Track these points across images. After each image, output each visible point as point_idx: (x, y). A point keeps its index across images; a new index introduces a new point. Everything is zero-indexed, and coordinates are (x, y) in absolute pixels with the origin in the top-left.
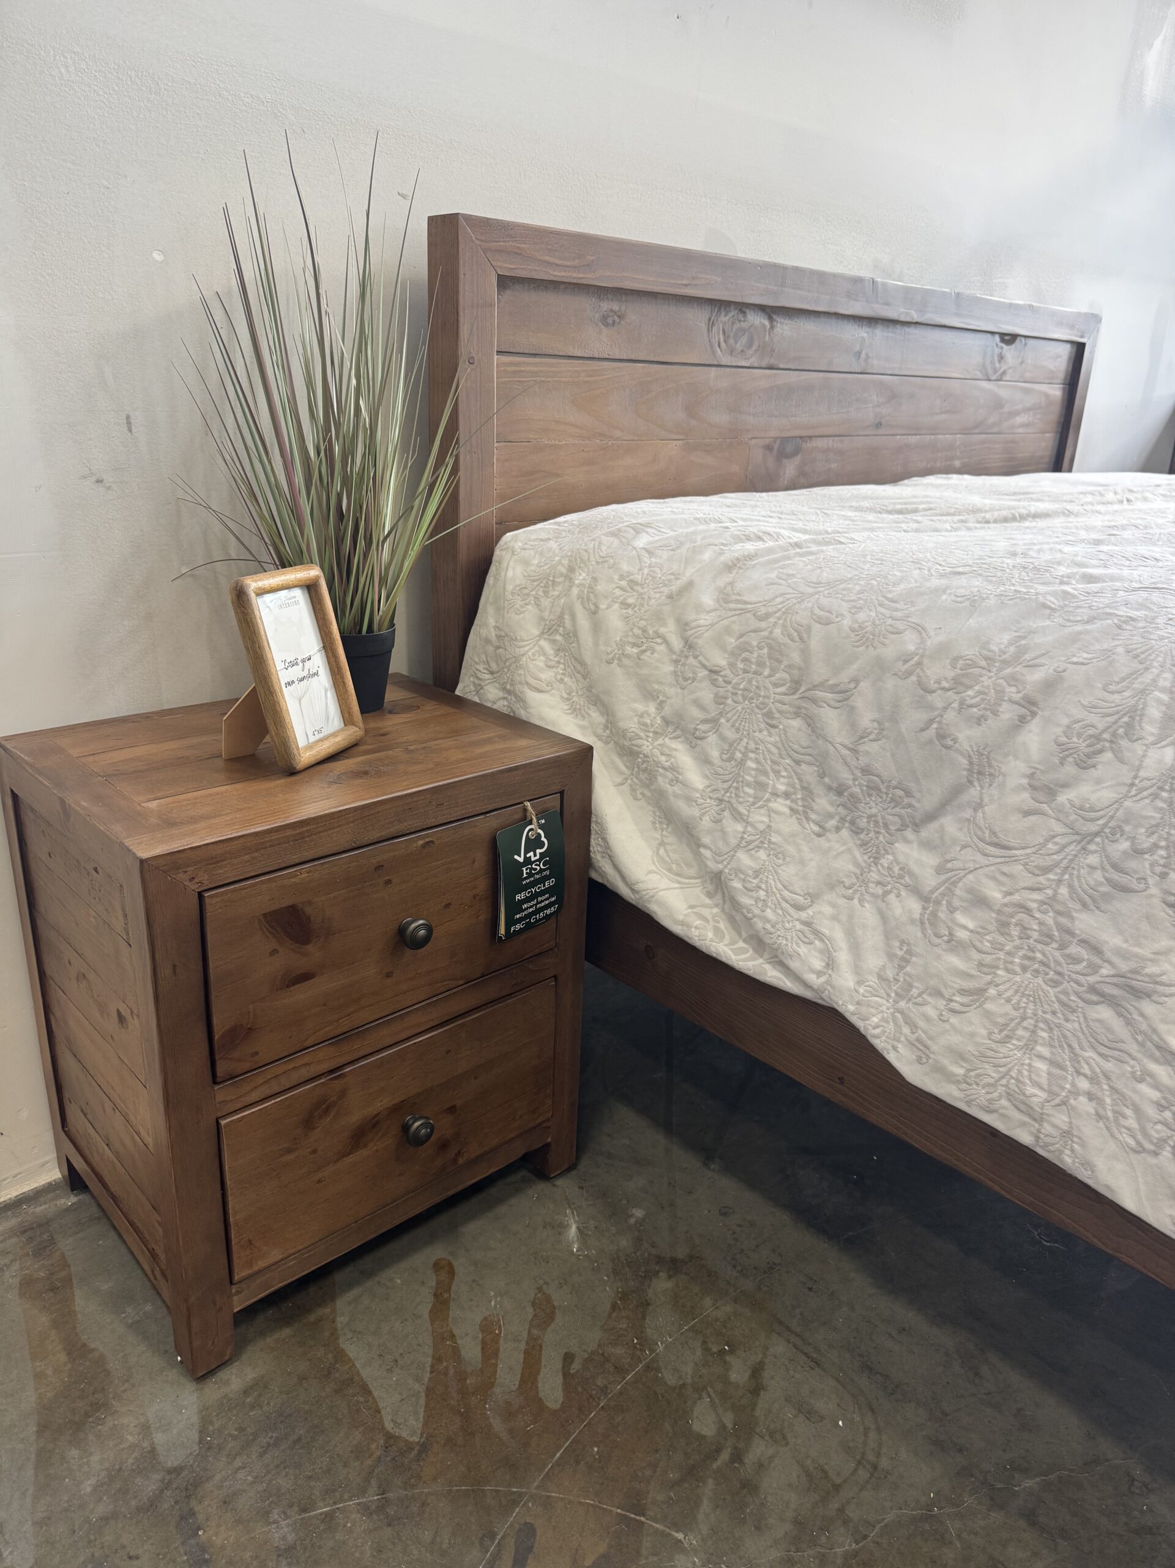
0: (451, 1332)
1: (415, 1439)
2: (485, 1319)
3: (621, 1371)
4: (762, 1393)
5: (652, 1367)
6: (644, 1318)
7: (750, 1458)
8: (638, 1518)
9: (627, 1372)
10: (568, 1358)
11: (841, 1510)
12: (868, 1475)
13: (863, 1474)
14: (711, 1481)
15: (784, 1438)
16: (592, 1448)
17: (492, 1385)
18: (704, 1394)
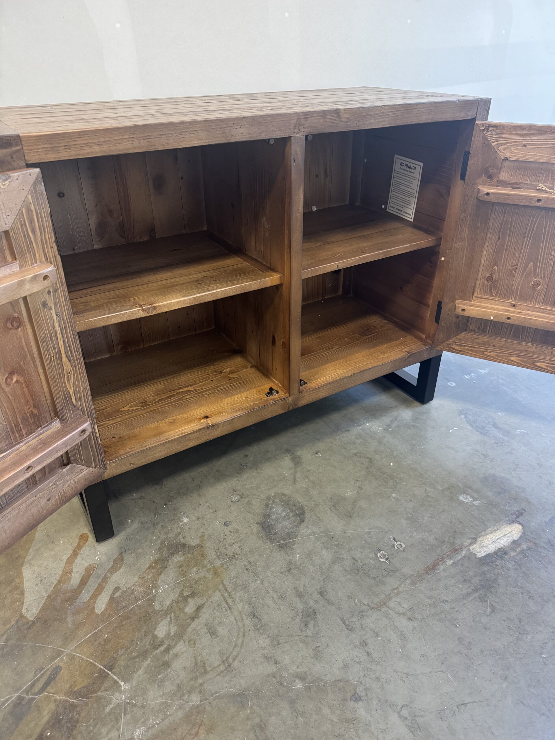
0: (72, 570)
1: (32, 619)
2: (90, 565)
3: (136, 599)
4: (196, 619)
5: (152, 600)
6: (160, 574)
7: (172, 652)
8: (108, 672)
9: (140, 600)
10: (117, 589)
11: (201, 685)
12: (224, 668)
13: (222, 668)
14: (150, 659)
15: (194, 644)
16: (105, 635)
17: (77, 598)
18: (169, 617)
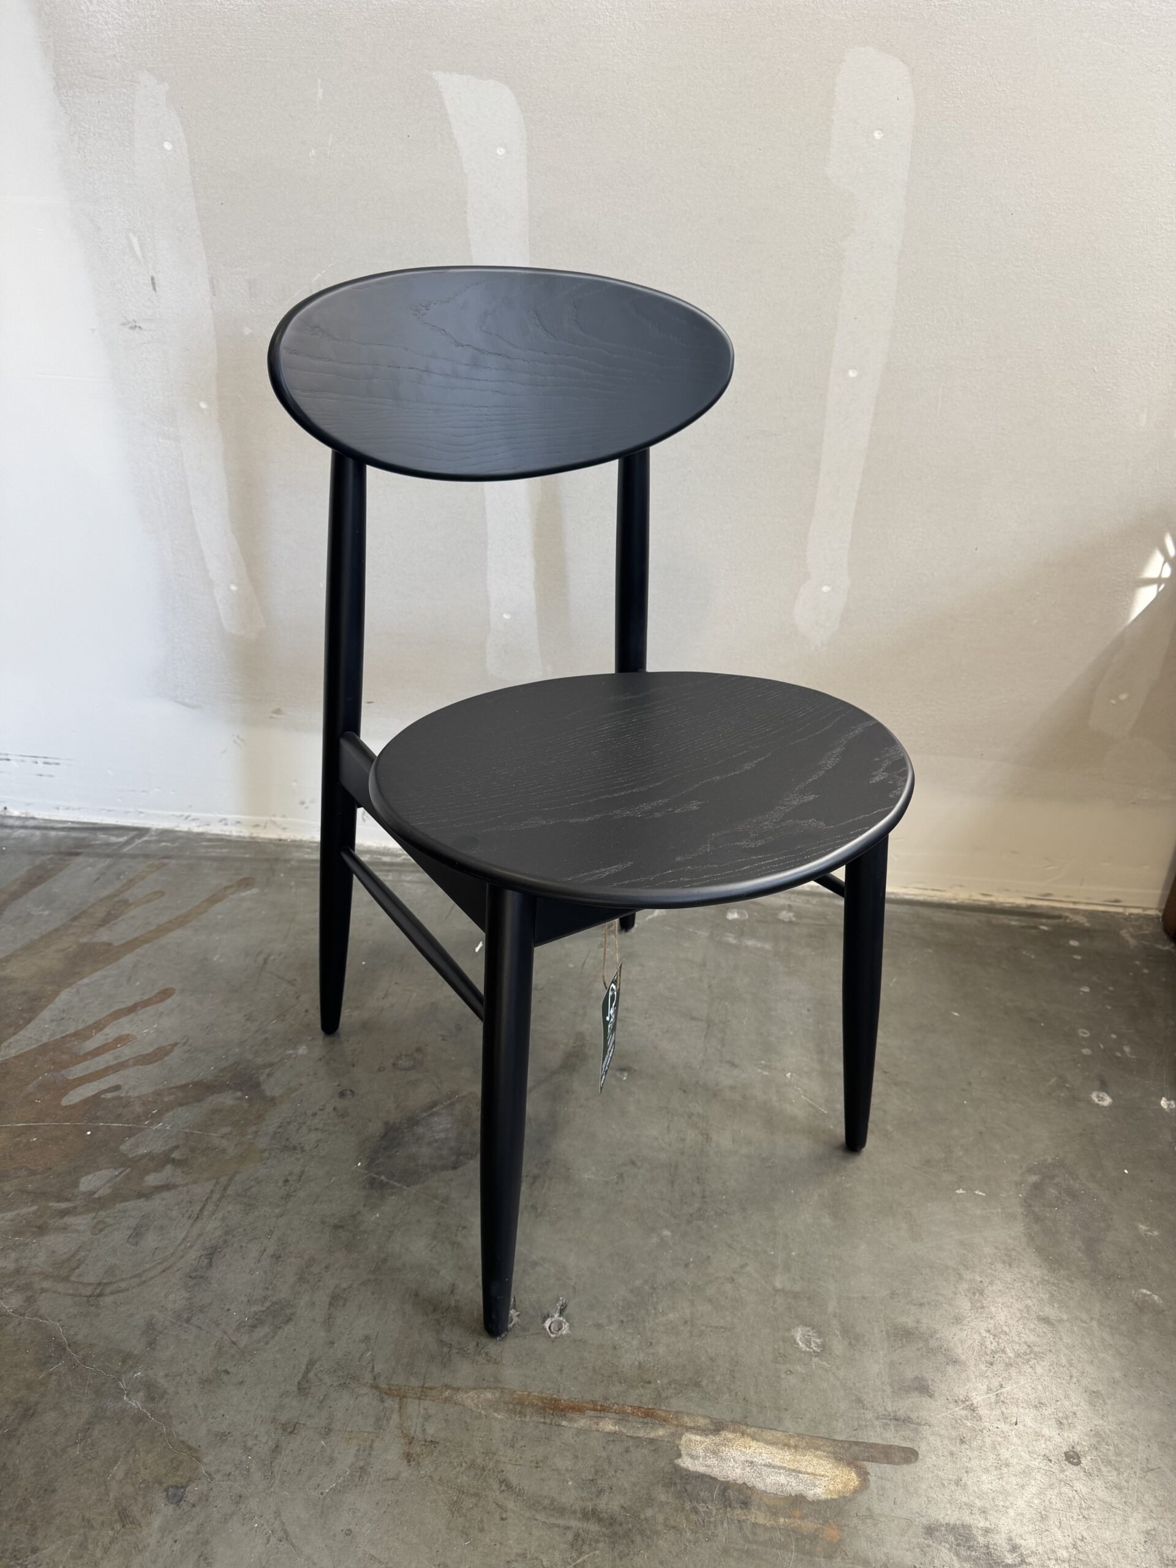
0: (104, 1028)
2: (128, 1035)
3: (118, 1118)
4: (143, 1200)
5: (133, 1131)
6: (183, 1105)
7: (69, 1220)
9: (121, 1122)
10: (117, 1088)
11: (42, 1291)
12: (89, 1293)
14: (36, 1207)
15: (101, 1231)
16: (35, 1137)
17: (67, 1067)
18: (121, 1170)
